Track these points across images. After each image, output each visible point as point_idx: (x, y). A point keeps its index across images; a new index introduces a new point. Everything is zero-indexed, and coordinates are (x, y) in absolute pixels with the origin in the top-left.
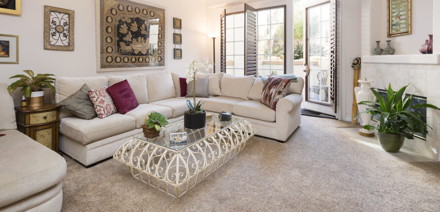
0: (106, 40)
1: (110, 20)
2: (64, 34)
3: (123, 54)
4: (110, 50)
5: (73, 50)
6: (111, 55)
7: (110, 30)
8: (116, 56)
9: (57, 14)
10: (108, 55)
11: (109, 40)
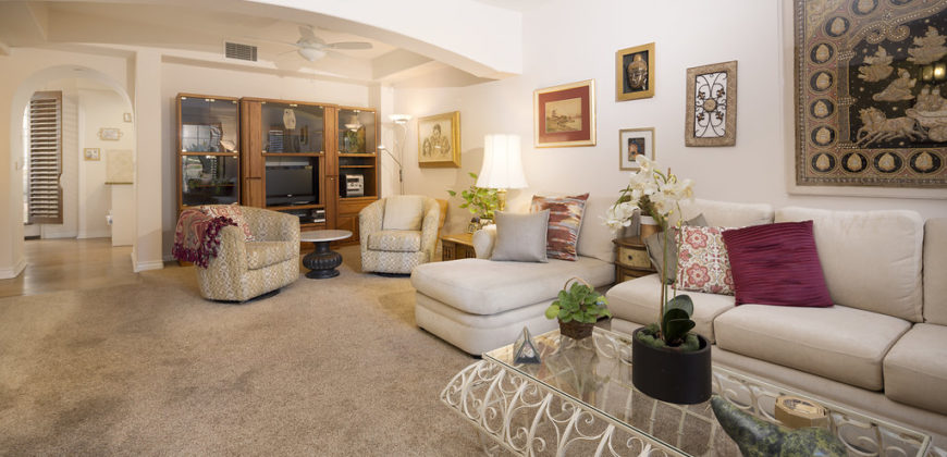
0: (812, 112)
1: (822, 53)
2: (718, 113)
3: (874, 146)
4: (823, 136)
5: (733, 144)
6: (826, 149)
7: (823, 81)
8: (844, 152)
9: (707, 76)
10: (820, 149)
11: (821, 109)
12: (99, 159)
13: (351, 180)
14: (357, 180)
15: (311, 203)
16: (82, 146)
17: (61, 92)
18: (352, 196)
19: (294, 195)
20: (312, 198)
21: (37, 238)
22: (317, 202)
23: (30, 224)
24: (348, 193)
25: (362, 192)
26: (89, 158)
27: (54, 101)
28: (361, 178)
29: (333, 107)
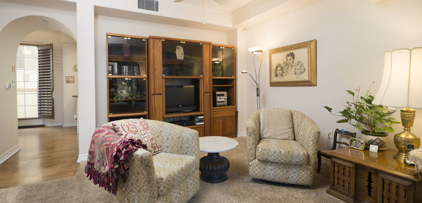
12: (74, 82)
13: (219, 95)
14: (223, 95)
15: (194, 111)
16: (65, 75)
17: (52, 44)
18: (219, 106)
19: (183, 106)
20: (194, 108)
21: (43, 126)
22: (198, 110)
23: (39, 118)
24: (218, 104)
25: (226, 103)
26: (68, 82)
27: (49, 49)
28: (225, 93)
29: (209, 44)
